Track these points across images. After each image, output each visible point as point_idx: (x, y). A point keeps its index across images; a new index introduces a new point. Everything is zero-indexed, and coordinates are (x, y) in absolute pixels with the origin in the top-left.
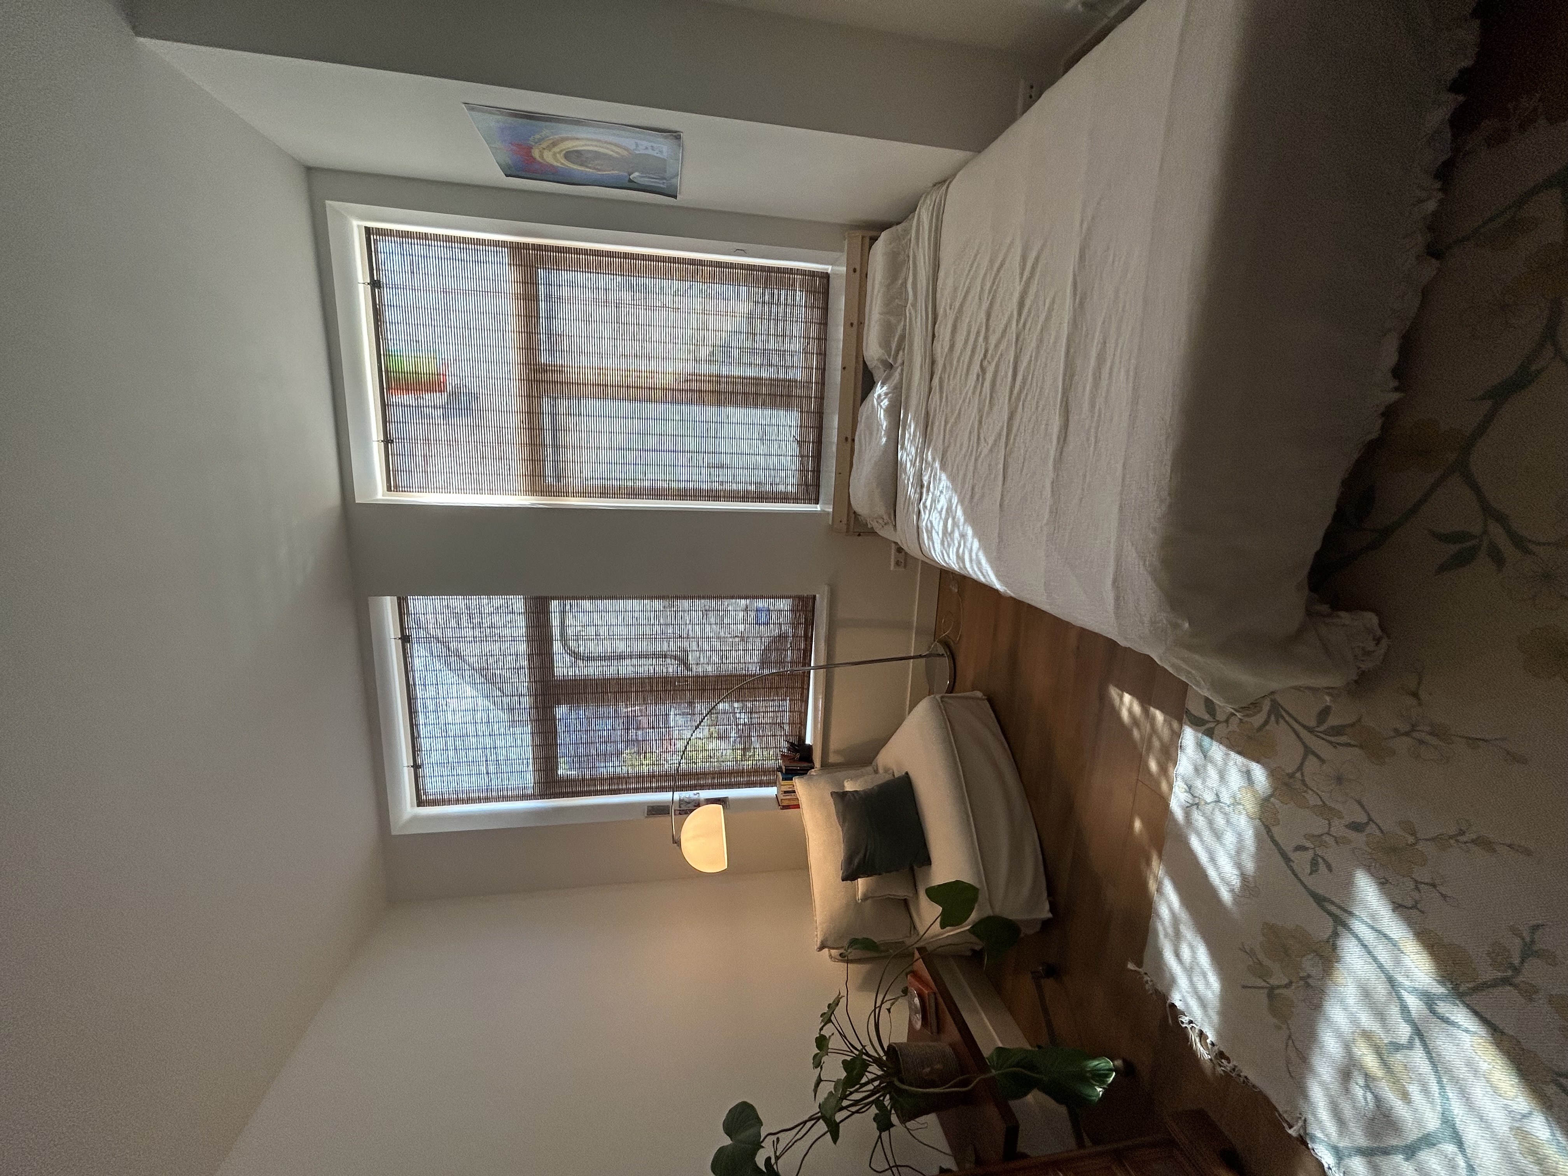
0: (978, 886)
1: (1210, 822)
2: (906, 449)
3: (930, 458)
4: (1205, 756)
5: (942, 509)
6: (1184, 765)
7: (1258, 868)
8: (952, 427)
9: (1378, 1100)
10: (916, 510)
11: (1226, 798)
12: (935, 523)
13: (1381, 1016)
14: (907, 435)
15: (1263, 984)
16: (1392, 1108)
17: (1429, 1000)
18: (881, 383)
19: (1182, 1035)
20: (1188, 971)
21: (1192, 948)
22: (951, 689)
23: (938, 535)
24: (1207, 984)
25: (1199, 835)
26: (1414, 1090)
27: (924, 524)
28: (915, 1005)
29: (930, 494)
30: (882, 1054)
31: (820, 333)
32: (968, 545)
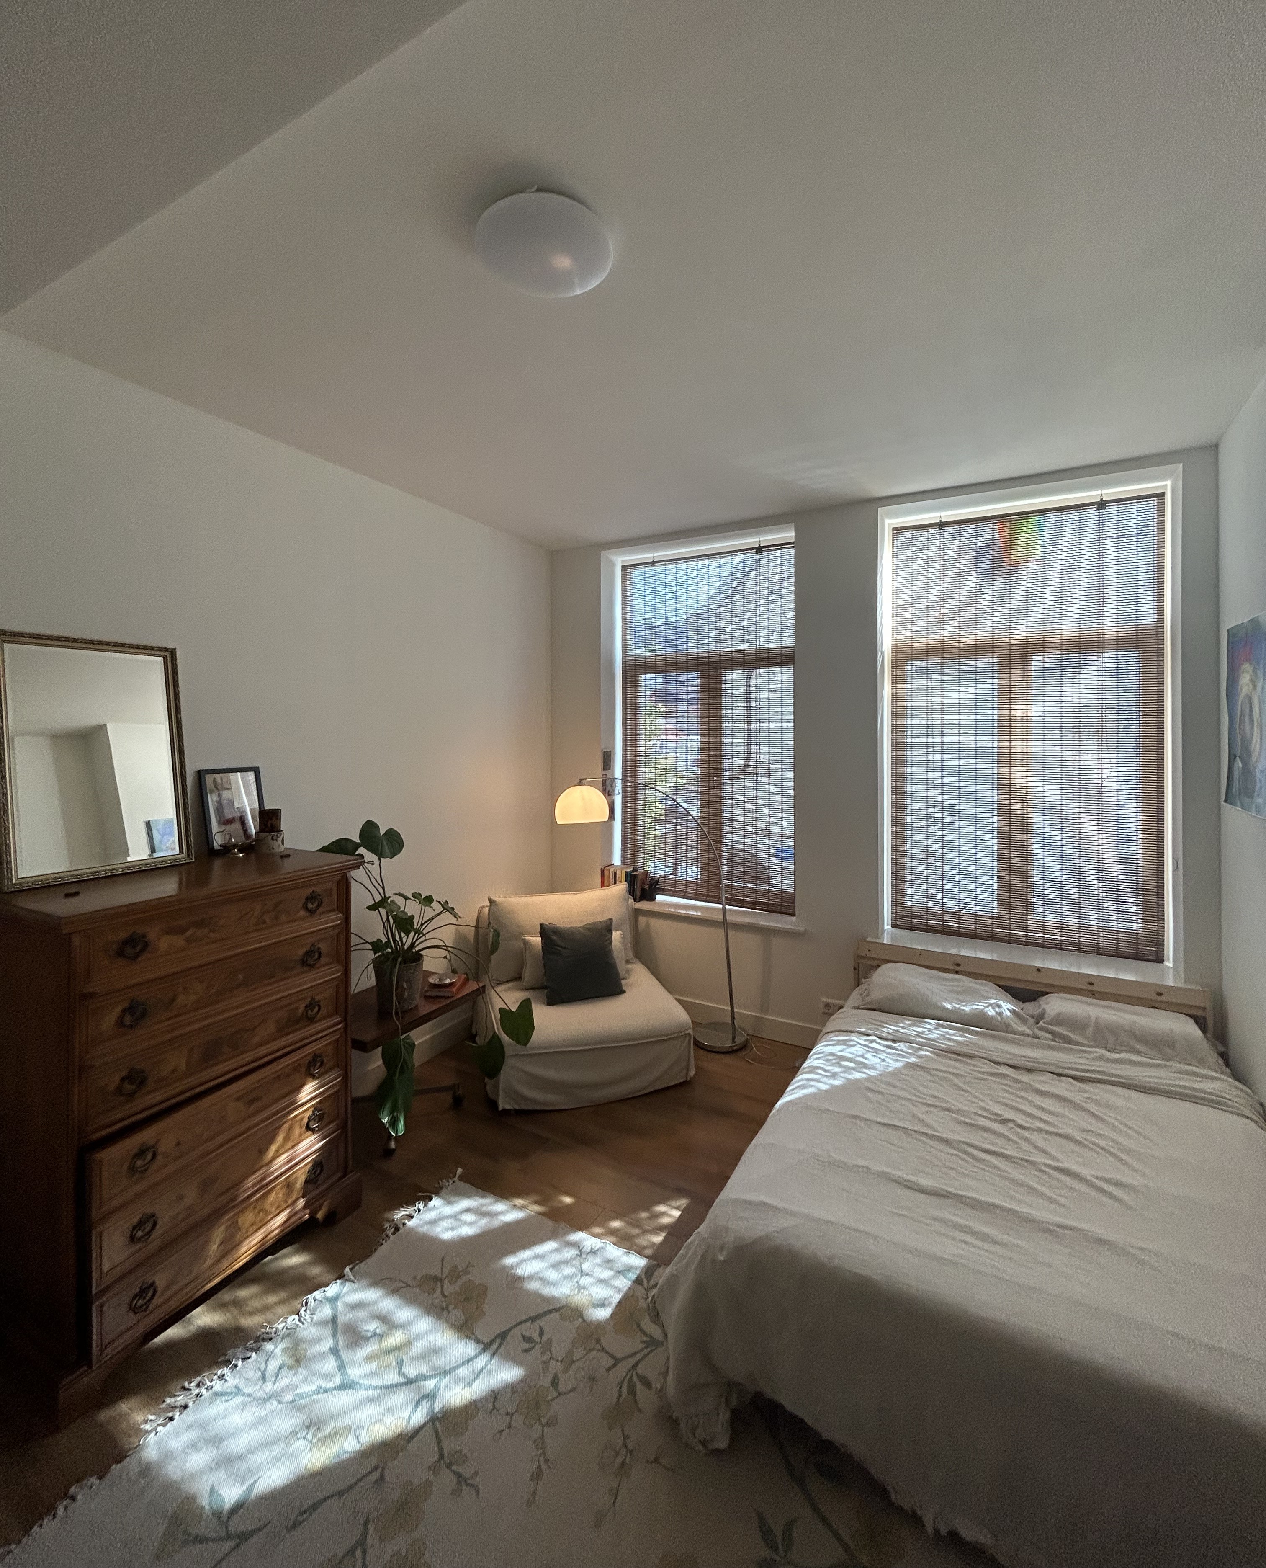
0: (528, 1045)
1: (566, 1262)
2: (936, 1028)
3: (922, 1053)
4: (619, 1272)
5: (866, 1058)
6: (614, 1252)
7: (529, 1293)
8: (951, 1080)
9: (366, 1339)
10: (870, 1032)
11: (584, 1281)
12: (852, 1050)
13: (422, 1357)
14: (952, 1032)
15: (444, 1276)
16: (361, 1348)
17: (431, 1396)
18: (1014, 1011)
19: (411, 1202)
20: (456, 1216)
21: (471, 1224)
22: (698, 1045)
23: (840, 1051)
24: (447, 1229)
25: (557, 1250)
26: (374, 1366)
27: (854, 1038)
28: (446, 979)
29: (885, 1049)
30: (417, 949)
31: (1084, 945)
32: (825, 1079)
